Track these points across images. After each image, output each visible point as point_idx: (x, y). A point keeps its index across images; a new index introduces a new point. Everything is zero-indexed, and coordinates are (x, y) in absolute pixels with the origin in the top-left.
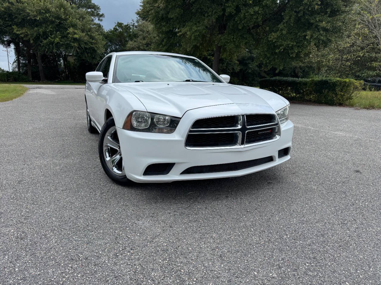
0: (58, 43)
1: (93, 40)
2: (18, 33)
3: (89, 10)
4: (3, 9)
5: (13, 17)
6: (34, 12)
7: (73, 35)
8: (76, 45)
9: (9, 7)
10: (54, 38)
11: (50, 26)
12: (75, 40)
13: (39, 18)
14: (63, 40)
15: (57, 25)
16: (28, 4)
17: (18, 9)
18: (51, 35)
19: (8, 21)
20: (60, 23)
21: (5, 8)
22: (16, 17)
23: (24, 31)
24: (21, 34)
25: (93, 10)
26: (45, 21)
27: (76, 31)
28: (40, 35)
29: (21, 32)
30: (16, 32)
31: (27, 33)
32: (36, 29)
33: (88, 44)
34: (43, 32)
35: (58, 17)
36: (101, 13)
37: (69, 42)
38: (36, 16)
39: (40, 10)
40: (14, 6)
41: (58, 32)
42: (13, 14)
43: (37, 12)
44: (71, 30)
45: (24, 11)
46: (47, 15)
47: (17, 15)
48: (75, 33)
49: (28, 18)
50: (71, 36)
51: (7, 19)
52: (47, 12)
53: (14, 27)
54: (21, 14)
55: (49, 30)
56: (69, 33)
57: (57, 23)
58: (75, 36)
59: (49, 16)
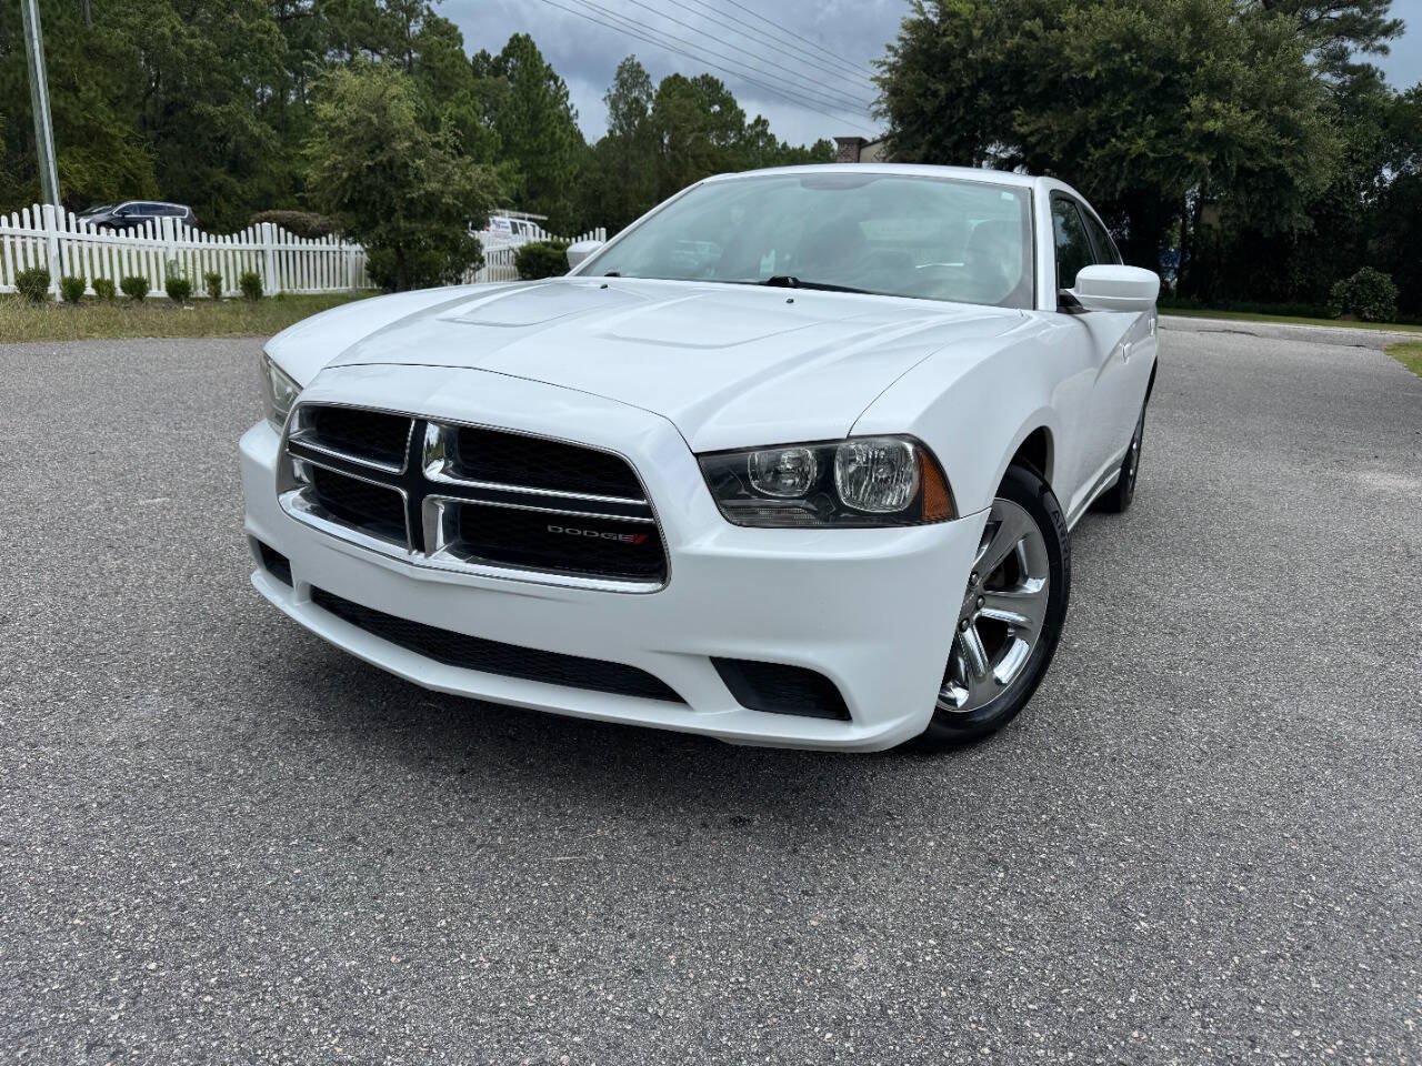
0: (1141, 156)
1: (1282, 136)
2: (1024, 130)
3: (1335, 14)
4: (1000, 58)
5: (1026, 79)
6: (1087, 52)
7: (1202, 122)
8: (1204, 159)
9: (1020, 48)
10: (1131, 140)
11: (1129, 98)
12: (1208, 139)
13: (1098, 74)
14: (1162, 145)
15: (1155, 92)
16: (1076, 28)
17: (1046, 50)
18: (1124, 129)
19: (1009, 92)
20: (1167, 82)
21: (1009, 55)
22: (1034, 79)
23: (1042, 123)
24: (1032, 133)
25: (1356, 10)
26: (1118, 80)
27: (1218, 105)
28: (1087, 131)
29: (1032, 127)
30: (1018, 128)
31: (1049, 128)
32: (1079, 111)
33: (1260, 155)
34: (1100, 122)
35: (1168, 62)
36: (1388, 18)
37: (1180, 151)
38: (1088, 67)
39: (1108, 43)
40: (1035, 43)
41: (1150, 117)
42: (1027, 69)
43: (1095, 51)
44: (1197, 103)
45: (1058, 53)
46: (1127, 58)
47: (1036, 72)
48: (1214, 115)
49: (1065, 76)
50: (1196, 124)
51: (1005, 89)
52: (1127, 48)
53: (1016, 112)
54: (1049, 65)
55: (1121, 111)
56: (1189, 117)
57: (1158, 83)
58: (1210, 125)
59: (1131, 59)
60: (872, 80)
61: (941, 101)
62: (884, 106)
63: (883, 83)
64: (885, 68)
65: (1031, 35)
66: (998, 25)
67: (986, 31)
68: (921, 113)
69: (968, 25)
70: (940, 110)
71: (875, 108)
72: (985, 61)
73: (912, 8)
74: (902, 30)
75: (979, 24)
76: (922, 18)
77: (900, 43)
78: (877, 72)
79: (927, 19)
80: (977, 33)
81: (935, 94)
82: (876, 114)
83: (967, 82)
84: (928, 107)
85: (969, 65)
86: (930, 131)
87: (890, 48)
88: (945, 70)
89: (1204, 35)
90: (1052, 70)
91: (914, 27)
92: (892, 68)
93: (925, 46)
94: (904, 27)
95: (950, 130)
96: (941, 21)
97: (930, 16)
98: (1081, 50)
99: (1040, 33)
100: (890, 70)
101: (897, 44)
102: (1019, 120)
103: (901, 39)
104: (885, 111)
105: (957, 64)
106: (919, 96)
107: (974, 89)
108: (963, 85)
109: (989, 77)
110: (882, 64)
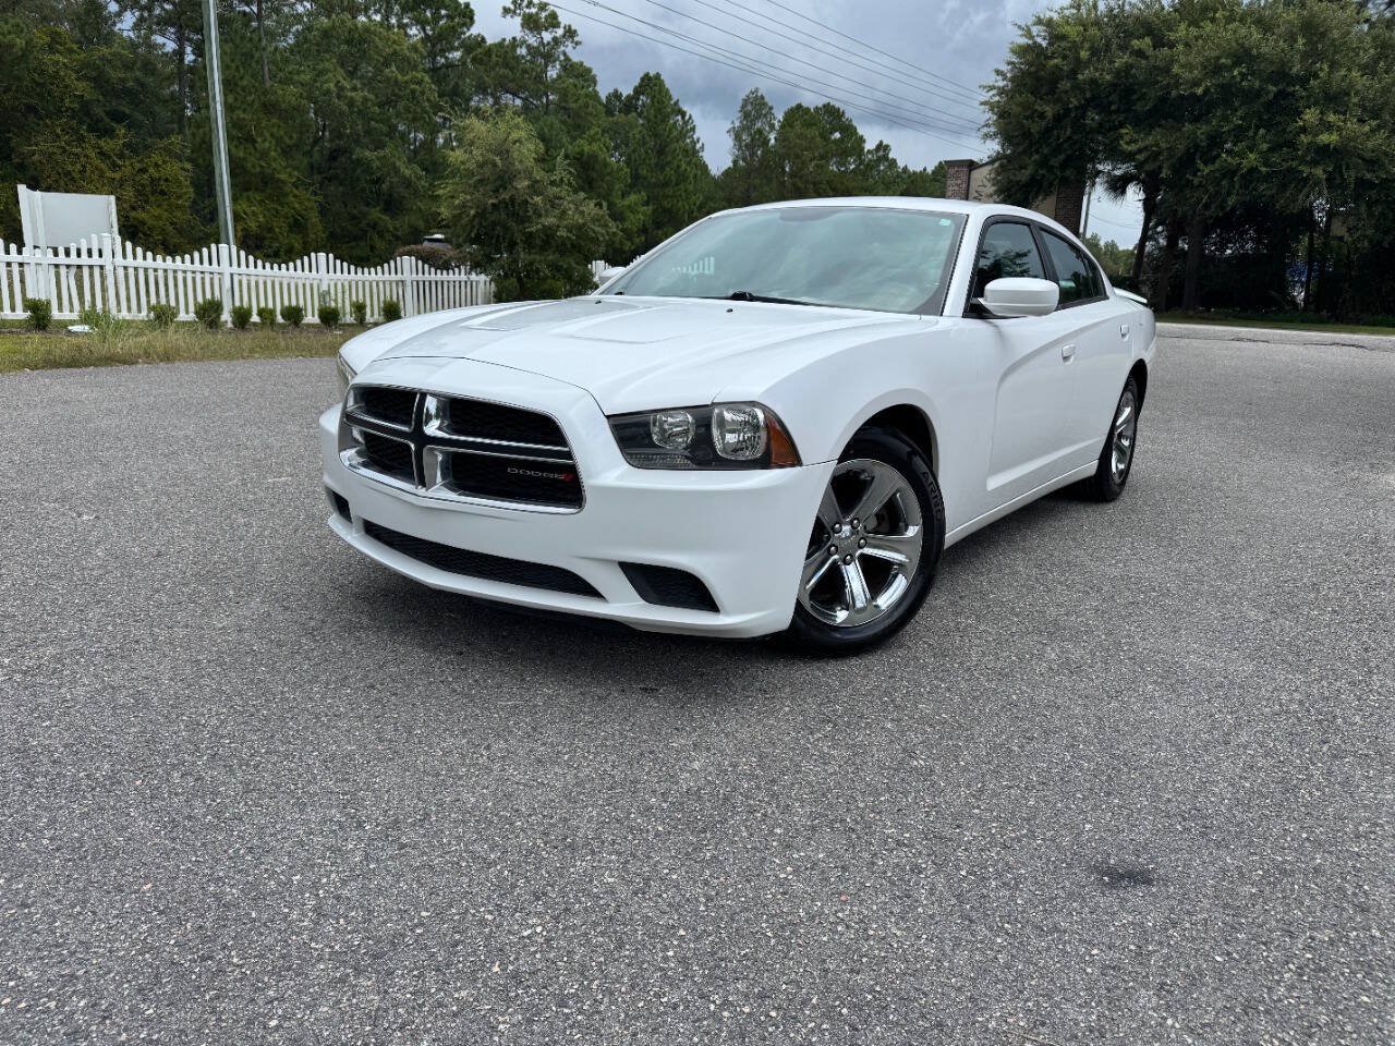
0: (1253, 170)
2: (1133, 148)
4: (1108, 77)
5: (1135, 97)
6: (1196, 68)
7: (1316, 135)
8: (1319, 172)
9: (1129, 67)
10: (1241, 155)
11: (1240, 113)
12: (1324, 152)
13: (1206, 91)
14: (1275, 158)
15: (1269, 105)
16: (1187, 45)
17: (1155, 68)
18: (1234, 144)
19: (1117, 111)
20: (1281, 94)
21: (1118, 73)
22: (1143, 97)
23: (1150, 140)
24: (1140, 151)
26: (1228, 94)
27: (1332, 118)
28: (1197, 147)
29: (1140, 145)
30: (1125, 146)
31: (1157, 145)
32: (1188, 127)
34: (1209, 138)
35: (1281, 75)
37: (1294, 164)
38: (1196, 84)
39: (1219, 58)
40: (1143, 62)
41: (1262, 131)
42: (1136, 87)
43: (1205, 67)
44: (1310, 116)
45: (1167, 70)
46: (1235, 73)
47: (1144, 90)
48: (1329, 127)
49: (1174, 93)
50: (1310, 137)
51: (1113, 107)
52: (1236, 64)
53: (1124, 131)
54: (1158, 82)
55: (1232, 125)
56: (1304, 130)
57: (1271, 96)
58: (1324, 138)
59: (1240, 73)
60: (982, 104)
61: (1048, 123)
62: (993, 129)
63: (992, 106)
64: (994, 92)
65: (1140, 53)
66: (1108, 46)
67: (1094, 52)
68: (1027, 134)
69: (1075, 47)
70: (1048, 130)
71: (985, 130)
72: (1093, 82)
73: (1020, 32)
74: (1011, 55)
75: (1087, 45)
76: (1030, 42)
77: (1010, 67)
78: (986, 96)
79: (1035, 42)
80: (1084, 54)
81: (1042, 115)
82: (986, 136)
83: (1074, 102)
84: (1035, 128)
85: (1077, 87)
86: (1037, 152)
87: (998, 72)
88: (1053, 90)
89: (1320, 46)
90: (1161, 88)
91: (1022, 51)
92: (1001, 91)
93: (1033, 69)
94: (1013, 51)
95: (1057, 150)
96: (1050, 44)
97: (1039, 40)
98: (1189, 66)
99: (1150, 52)
100: (1000, 94)
101: (1005, 68)
102: (1127, 138)
103: (1009, 63)
104: (995, 134)
105: (1065, 85)
106: (1027, 118)
107: (1083, 108)
108: (1071, 106)
109: (1096, 97)
110: (992, 88)
